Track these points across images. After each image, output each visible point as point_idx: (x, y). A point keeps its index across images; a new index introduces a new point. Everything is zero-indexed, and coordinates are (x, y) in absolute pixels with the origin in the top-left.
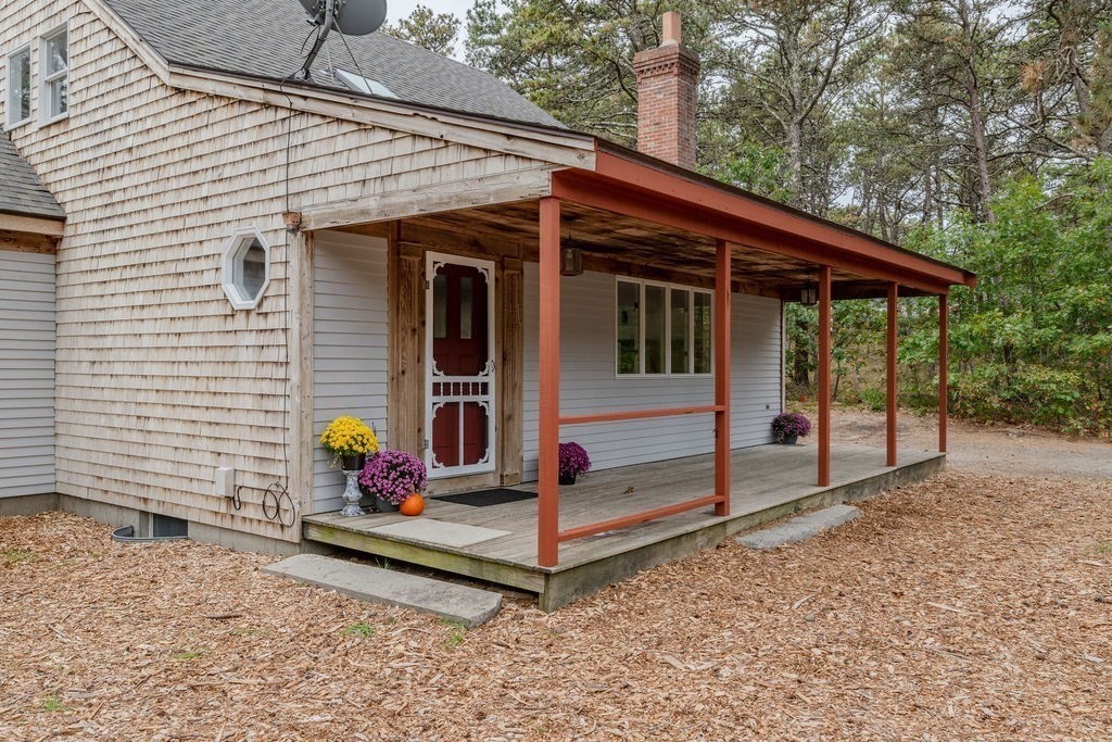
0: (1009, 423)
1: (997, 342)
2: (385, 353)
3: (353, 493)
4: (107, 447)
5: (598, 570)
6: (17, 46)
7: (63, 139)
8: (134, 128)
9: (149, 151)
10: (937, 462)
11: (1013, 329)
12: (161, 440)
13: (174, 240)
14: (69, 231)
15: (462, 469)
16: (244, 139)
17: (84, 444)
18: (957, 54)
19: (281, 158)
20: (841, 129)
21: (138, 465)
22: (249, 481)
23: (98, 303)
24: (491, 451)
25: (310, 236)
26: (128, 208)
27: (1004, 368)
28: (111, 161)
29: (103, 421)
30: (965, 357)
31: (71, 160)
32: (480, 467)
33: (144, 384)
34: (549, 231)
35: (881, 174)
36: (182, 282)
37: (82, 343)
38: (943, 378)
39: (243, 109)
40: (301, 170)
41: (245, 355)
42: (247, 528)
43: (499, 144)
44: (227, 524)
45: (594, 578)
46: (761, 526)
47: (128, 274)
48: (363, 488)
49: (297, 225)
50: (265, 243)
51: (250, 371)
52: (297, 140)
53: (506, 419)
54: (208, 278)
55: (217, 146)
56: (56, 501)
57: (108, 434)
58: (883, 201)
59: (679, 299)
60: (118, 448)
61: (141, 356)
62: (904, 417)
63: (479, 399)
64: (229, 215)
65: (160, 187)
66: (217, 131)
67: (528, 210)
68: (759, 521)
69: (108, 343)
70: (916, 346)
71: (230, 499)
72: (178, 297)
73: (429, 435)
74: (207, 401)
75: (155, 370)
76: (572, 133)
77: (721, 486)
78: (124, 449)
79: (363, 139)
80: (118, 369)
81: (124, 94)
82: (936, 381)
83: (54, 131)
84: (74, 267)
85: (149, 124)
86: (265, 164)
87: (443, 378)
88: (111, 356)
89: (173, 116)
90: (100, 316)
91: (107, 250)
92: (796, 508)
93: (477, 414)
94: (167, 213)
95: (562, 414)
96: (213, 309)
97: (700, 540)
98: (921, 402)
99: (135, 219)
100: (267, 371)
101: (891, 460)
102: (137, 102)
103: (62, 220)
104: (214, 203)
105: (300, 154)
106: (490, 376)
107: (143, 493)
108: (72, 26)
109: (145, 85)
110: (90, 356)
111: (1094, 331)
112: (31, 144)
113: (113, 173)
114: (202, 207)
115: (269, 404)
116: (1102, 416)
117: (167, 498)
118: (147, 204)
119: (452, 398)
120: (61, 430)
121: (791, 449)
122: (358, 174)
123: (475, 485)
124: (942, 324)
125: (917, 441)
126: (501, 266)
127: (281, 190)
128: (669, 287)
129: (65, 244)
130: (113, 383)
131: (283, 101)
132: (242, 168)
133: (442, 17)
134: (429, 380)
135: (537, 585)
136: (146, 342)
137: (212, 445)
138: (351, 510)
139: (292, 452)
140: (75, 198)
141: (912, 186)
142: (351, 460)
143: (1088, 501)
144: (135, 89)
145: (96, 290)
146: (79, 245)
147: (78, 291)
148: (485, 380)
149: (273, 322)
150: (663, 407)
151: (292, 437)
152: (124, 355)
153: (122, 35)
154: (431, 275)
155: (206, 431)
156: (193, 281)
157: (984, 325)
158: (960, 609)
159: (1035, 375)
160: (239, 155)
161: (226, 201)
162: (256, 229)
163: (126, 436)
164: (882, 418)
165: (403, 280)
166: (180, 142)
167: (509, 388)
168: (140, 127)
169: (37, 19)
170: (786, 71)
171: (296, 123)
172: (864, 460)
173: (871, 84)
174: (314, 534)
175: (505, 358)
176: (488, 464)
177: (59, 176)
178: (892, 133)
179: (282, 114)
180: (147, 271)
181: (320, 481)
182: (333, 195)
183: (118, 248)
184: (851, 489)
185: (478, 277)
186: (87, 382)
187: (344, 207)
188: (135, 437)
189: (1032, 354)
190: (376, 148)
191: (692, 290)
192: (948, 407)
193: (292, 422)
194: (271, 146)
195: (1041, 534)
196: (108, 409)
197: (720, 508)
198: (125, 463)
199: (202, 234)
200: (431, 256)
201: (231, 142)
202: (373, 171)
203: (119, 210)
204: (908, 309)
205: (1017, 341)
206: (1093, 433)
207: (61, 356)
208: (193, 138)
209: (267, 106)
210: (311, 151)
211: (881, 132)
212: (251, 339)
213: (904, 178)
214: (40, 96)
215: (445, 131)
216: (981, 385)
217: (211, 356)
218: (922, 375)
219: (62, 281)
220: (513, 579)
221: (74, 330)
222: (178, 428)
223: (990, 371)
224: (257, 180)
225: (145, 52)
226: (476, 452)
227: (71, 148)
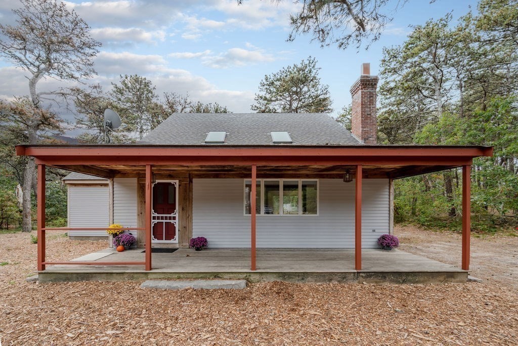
2: (136, 208)
15: (164, 241)
24: (177, 237)
32: (172, 241)
53: (183, 228)
87: (157, 215)
106: (176, 214)
119: (160, 221)
123: (170, 247)
126: (182, 181)
128: (282, 180)
148: (174, 216)
167: (185, 218)
175: (183, 209)
176: (175, 241)
185: (173, 186)
191: (300, 180)
226: (171, 237)
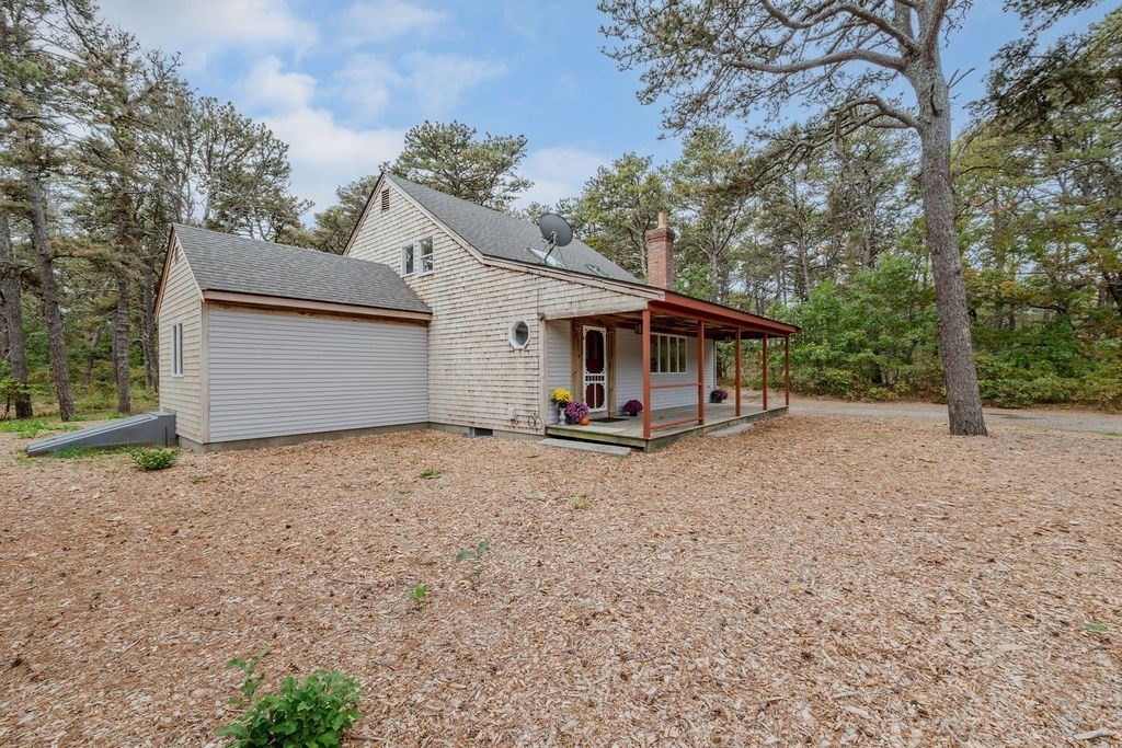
0: (819, 394)
1: (812, 358)
2: (570, 365)
3: (563, 417)
4: (454, 403)
5: (662, 440)
6: (406, 244)
7: (430, 282)
8: (466, 279)
9: (473, 288)
10: (785, 409)
11: (820, 352)
12: (481, 399)
13: (486, 322)
14: (434, 318)
15: (596, 410)
16: (518, 285)
17: (442, 402)
18: (791, 220)
19: (535, 293)
20: (734, 253)
21: (470, 409)
22: (521, 413)
23: (450, 347)
24: (605, 402)
25: (547, 321)
26: (463, 310)
27: (816, 369)
28: (455, 291)
29: (452, 393)
30: (798, 364)
31: (435, 290)
32: (600, 409)
33: (471, 378)
34: (646, 318)
35: (755, 276)
36: (490, 339)
37: (441, 362)
38: (787, 373)
39: (517, 274)
40: (544, 297)
41: (519, 366)
42: (521, 431)
43: (629, 291)
44: (512, 430)
45: (662, 443)
46: (715, 430)
47: (463, 335)
48: (566, 415)
49: (542, 318)
50: (527, 324)
51: (522, 372)
52: (542, 286)
53: (610, 390)
54: (502, 337)
55: (506, 287)
56: (429, 425)
57: (455, 398)
58: (756, 286)
59: (673, 340)
60: (459, 403)
61: (471, 367)
62: (771, 393)
63: (601, 382)
64: (512, 313)
65: (479, 302)
66: (506, 281)
67: (639, 312)
68: (715, 428)
69: (455, 362)
70: (774, 359)
71: (513, 420)
72: (488, 344)
73: (584, 396)
74: (502, 383)
75: (478, 372)
76: (657, 289)
77: (701, 414)
78: (463, 403)
79: (571, 287)
80: (459, 372)
81: (461, 265)
82: (783, 374)
83: (426, 279)
84: (437, 332)
85: (473, 277)
86: (527, 294)
87: (589, 374)
88: (456, 367)
89: (485, 275)
90: (451, 352)
91: (452, 326)
92: (727, 424)
93: (600, 387)
94: (482, 312)
95: (652, 384)
96: (504, 349)
97: (694, 433)
98: (777, 386)
99: (466, 314)
100: (530, 372)
101: (765, 408)
102: (467, 269)
103: (431, 314)
104: (504, 309)
105: (544, 291)
106: (604, 374)
107: (472, 420)
108: (435, 237)
109: (471, 262)
110: (446, 367)
111: (859, 352)
112: (415, 281)
113: (456, 296)
114: (499, 310)
115: (530, 384)
116: (862, 390)
117: (483, 421)
118: (473, 308)
119: (592, 382)
120: (431, 397)
121: (720, 405)
122: (569, 300)
123: (600, 416)
124: (786, 348)
125: (776, 401)
126: (608, 330)
127: (535, 305)
128: (669, 336)
129: (432, 323)
130: (457, 377)
131: (537, 272)
132: (517, 296)
133: (544, 207)
134: (585, 375)
135: (643, 445)
136: (472, 362)
137: (504, 400)
138: (563, 423)
139: (541, 402)
140: (435, 307)
141: (771, 280)
142: (563, 404)
143: (850, 424)
144: (466, 264)
145: (448, 342)
146: (439, 324)
147: (439, 342)
149: (531, 354)
150: (682, 383)
151: (541, 396)
152: (462, 367)
153: (460, 242)
154: (585, 335)
155: (501, 395)
156: (495, 338)
157: (807, 350)
158: (794, 453)
159: (831, 372)
160: (515, 291)
161: (510, 308)
162: (524, 319)
163: (463, 398)
164: (761, 393)
165: (576, 336)
166: (488, 285)
167: (611, 378)
168: (469, 278)
169: (417, 233)
170: (710, 230)
171: (542, 280)
172: (754, 408)
173: (750, 232)
174: (550, 432)
175: (610, 366)
176: (604, 408)
177: (429, 296)
178: (761, 256)
179: (535, 276)
180: (473, 334)
181: (550, 412)
182: (558, 307)
183: (459, 325)
184: (749, 419)
185: (599, 334)
186: (445, 377)
187: (563, 312)
188: (468, 398)
189: (829, 363)
190: (576, 290)
191: (678, 337)
192: (790, 388)
193: (541, 391)
194: (530, 288)
195: (829, 434)
196: (454, 388)
197: (701, 422)
198: (463, 408)
199: (500, 320)
200: (585, 327)
201: (512, 286)
202: (575, 299)
203: (458, 310)
204: (771, 343)
205: (823, 357)
206: (858, 398)
207: (430, 368)
208: (494, 284)
209: (528, 273)
210: (548, 290)
211: (756, 255)
212: (522, 360)
213: (766, 277)
214: (418, 264)
215: (607, 286)
216: (805, 377)
217: (504, 366)
218: (777, 373)
219: (431, 338)
220: (634, 443)
221: (437, 357)
222: (489, 394)
223: (809, 370)
224: (524, 300)
225: (472, 250)
226: (600, 404)
227: (435, 285)
